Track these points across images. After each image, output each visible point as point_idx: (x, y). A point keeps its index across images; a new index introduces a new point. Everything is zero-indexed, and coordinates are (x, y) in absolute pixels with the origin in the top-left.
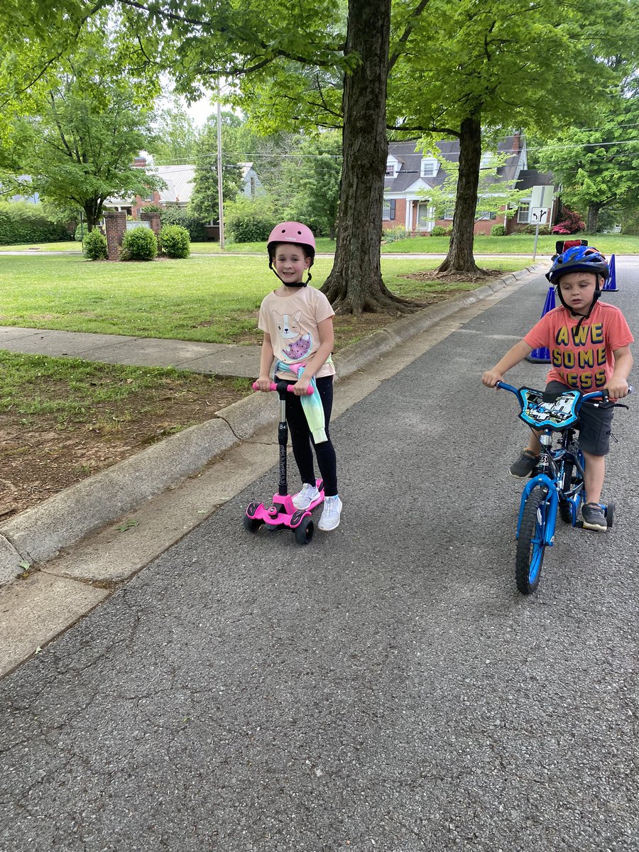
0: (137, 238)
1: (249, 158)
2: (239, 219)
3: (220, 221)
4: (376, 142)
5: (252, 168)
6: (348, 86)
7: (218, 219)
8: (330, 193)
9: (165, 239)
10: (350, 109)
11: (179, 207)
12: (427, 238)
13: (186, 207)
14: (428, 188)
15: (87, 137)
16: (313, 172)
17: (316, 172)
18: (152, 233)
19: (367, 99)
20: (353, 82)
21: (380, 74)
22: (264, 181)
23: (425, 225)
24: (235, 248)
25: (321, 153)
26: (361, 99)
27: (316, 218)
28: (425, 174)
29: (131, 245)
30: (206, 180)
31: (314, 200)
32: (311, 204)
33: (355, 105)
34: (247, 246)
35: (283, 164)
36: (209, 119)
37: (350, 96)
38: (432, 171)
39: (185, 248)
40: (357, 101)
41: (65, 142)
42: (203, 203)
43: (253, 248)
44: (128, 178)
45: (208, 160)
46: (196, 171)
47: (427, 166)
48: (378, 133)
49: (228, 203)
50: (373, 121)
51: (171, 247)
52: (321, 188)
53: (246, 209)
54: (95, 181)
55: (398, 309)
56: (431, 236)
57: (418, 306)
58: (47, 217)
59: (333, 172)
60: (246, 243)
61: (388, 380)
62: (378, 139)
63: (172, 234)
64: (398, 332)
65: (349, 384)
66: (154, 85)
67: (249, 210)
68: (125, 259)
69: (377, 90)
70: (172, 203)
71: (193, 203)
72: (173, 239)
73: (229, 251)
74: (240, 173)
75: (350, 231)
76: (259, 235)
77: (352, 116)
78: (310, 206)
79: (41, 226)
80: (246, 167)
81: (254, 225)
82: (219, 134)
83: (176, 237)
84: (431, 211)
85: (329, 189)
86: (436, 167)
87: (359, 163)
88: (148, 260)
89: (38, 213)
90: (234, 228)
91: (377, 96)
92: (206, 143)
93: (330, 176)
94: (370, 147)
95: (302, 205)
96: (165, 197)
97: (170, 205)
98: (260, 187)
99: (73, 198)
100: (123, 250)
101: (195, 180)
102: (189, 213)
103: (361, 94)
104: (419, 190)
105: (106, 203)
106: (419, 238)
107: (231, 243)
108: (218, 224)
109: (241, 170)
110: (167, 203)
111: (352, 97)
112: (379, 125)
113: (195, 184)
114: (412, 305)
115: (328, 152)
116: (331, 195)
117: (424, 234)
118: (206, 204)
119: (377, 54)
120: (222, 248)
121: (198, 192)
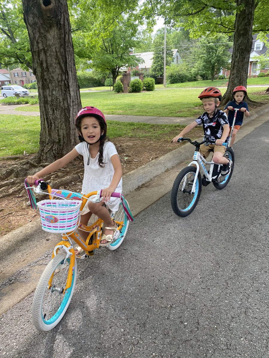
0: (135, 83)
1: (176, 48)
2: (172, 74)
3: (164, 75)
4: (248, 39)
5: (178, 52)
6: (238, 17)
7: (163, 74)
8: (213, 60)
9: (145, 83)
10: (238, 26)
11: (146, 70)
12: (257, 78)
13: (149, 70)
14: (258, 55)
15: (114, 44)
16: (205, 51)
17: (206, 51)
18: (140, 81)
19: (246, 22)
20: (240, 16)
21: (251, 11)
22: (183, 57)
23: (255, 72)
24: (170, 86)
25: (209, 43)
26: (243, 22)
27: (206, 72)
28: (256, 49)
29: (133, 86)
30: (158, 59)
31: (205, 64)
32: (204, 66)
33: (240, 24)
34: (175, 85)
35: (191, 49)
36: (157, 31)
37: (238, 21)
38: (260, 47)
39: (153, 87)
40: (241, 23)
41: (105, 46)
42: (157, 68)
43: (178, 86)
44: (129, 59)
45: (159, 49)
46: (154, 54)
47: (258, 45)
48: (249, 35)
49: (167, 67)
50: (247, 30)
51: (147, 86)
52: (209, 58)
53: (175, 69)
54: (117, 61)
55: (254, 105)
56: (258, 77)
57: (262, 104)
58: (94, 77)
59: (214, 51)
60: (175, 84)
61: (257, 128)
62: (249, 38)
63: (148, 81)
64: (257, 113)
65: (242, 129)
66: (154, 22)
67: (177, 69)
68: (130, 92)
69: (250, 18)
70: (143, 69)
71: (152, 68)
72: (149, 83)
73: (168, 87)
74: (172, 54)
75: (235, 75)
76: (180, 80)
77: (239, 29)
78: (203, 66)
79: (91, 81)
80: (175, 51)
81: (178, 76)
82: (165, 38)
83: (150, 82)
84: (258, 66)
85: (212, 59)
86: (262, 46)
87: (241, 48)
88: (139, 92)
89: (90, 75)
90: (170, 78)
91: (250, 20)
92: (158, 42)
93: (213, 53)
94: (246, 41)
95: (200, 66)
96: (141, 66)
97: (142, 69)
98: (180, 60)
99: (108, 69)
100: (130, 88)
101: (153, 58)
102: (150, 72)
103: (243, 20)
104: (254, 56)
105: (120, 70)
106: (252, 78)
107: (168, 84)
108: (163, 76)
109: (173, 53)
110: (141, 69)
111: (239, 21)
112: (250, 32)
113: (153, 60)
114: (259, 104)
115: (212, 42)
116: (213, 61)
117: (254, 77)
118: (158, 68)
119: (250, 4)
120: (165, 86)
121: (154, 63)
